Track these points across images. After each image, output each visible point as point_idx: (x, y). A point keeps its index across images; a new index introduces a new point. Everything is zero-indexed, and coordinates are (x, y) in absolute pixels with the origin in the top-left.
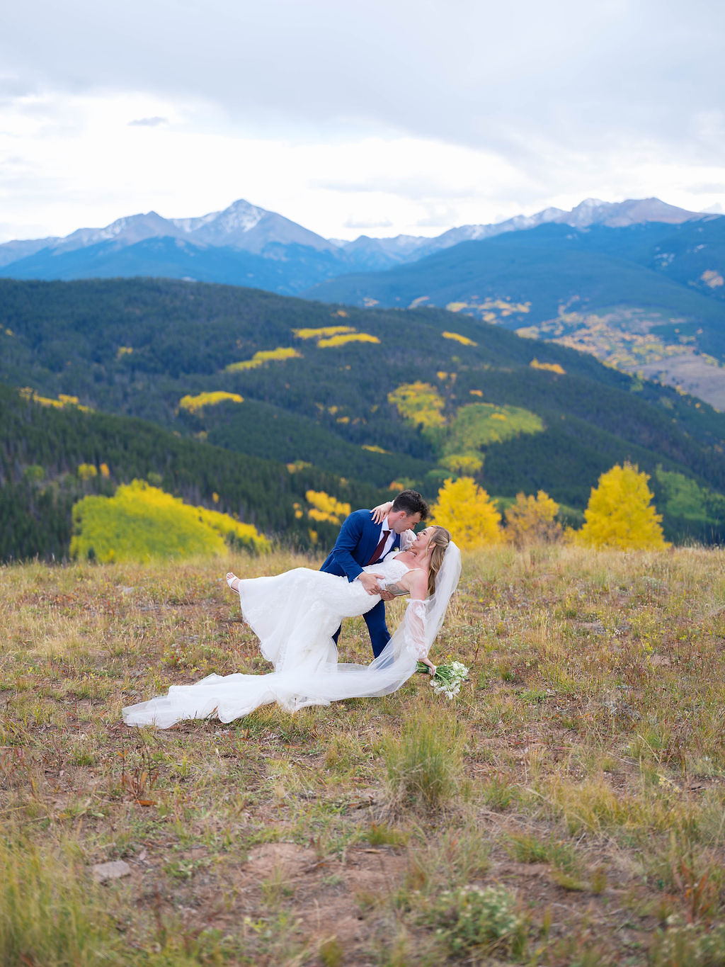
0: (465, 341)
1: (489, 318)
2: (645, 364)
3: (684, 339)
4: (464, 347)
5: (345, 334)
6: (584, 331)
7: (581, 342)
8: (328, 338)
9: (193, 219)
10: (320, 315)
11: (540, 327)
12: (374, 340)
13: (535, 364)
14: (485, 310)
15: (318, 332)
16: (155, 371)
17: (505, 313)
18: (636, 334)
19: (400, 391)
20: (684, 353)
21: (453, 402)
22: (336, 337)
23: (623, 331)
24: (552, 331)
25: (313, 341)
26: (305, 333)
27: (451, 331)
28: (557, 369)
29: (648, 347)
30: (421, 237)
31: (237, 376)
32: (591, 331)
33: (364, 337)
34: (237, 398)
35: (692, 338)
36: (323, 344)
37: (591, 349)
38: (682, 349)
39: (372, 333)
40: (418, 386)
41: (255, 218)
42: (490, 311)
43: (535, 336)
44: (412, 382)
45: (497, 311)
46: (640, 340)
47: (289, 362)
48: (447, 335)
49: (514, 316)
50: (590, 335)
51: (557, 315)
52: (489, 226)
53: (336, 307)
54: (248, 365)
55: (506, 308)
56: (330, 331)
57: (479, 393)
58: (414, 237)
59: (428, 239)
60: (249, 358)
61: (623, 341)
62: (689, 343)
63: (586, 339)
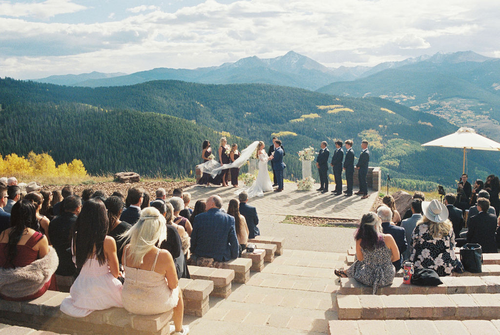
0: (390, 112)
1: (397, 101)
2: (467, 123)
3: (484, 112)
4: (390, 114)
5: (339, 108)
6: (439, 108)
7: (438, 113)
8: (332, 109)
9: (271, 59)
10: (328, 100)
11: (420, 106)
12: (351, 111)
13: (420, 122)
14: (395, 98)
15: (328, 107)
16: (261, 122)
17: (404, 100)
18: (463, 110)
19: (363, 133)
20: (484, 118)
21: (386, 137)
22: (335, 109)
23: (457, 108)
24: (425, 108)
25: (325, 111)
26: (322, 107)
27: (384, 107)
28: (429, 124)
29: (468, 116)
30: (367, 67)
31: (294, 125)
32: (443, 108)
33: (347, 109)
34: (295, 134)
35: (488, 112)
36: (330, 112)
37: (443, 116)
38: (483, 116)
39: (351, 108)
40: (371, 130)
41: (297, 59)
42: (398, 99)
43: (417, 110)
44: (368, 129)
45: (401, 99)
46: (464, 112)
47: (316, 120)
48: (382, 109)
49: (408, 101)
50: (442, 110)
51: (428, 101)
52: (397, 63)
53: (335, 97)
54: (298, 120)
55: (405, 98)
56: (332, 106)
57: (397, 134)
58: (364, 67)
59: (370, 67)
60: (299, 117)
61: (457, 112)
62: (486, 114)
63: (440, 111)
